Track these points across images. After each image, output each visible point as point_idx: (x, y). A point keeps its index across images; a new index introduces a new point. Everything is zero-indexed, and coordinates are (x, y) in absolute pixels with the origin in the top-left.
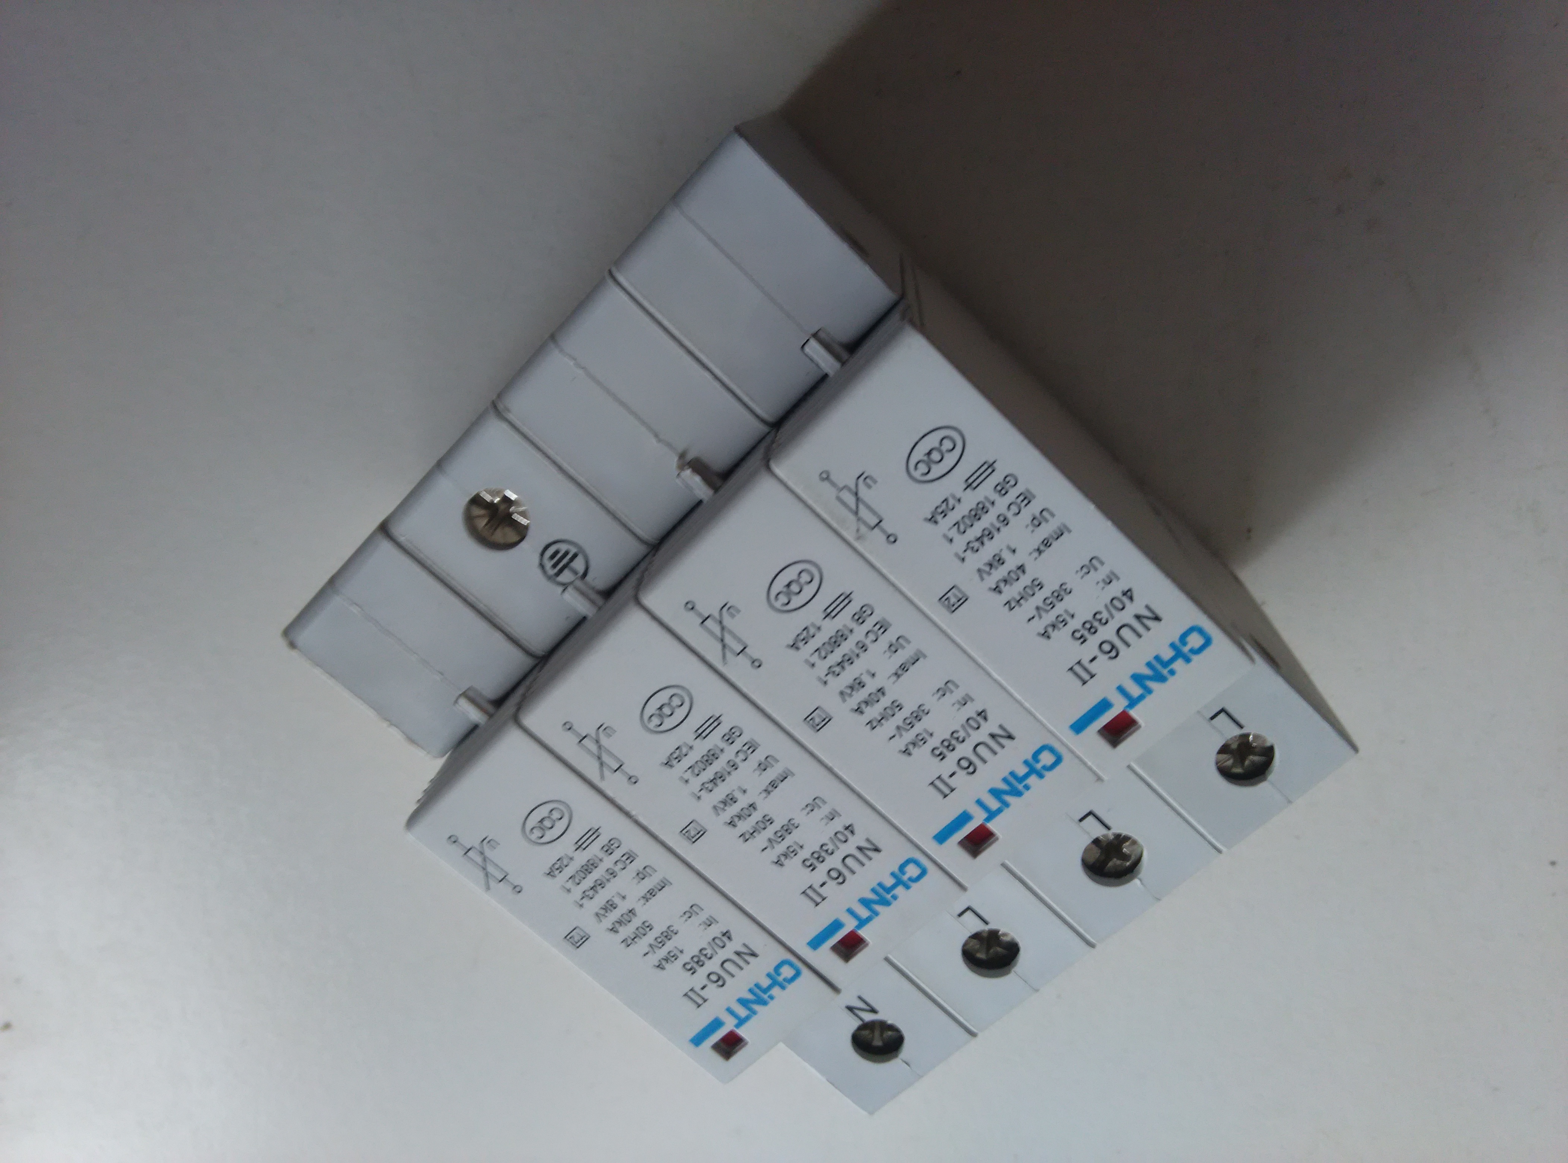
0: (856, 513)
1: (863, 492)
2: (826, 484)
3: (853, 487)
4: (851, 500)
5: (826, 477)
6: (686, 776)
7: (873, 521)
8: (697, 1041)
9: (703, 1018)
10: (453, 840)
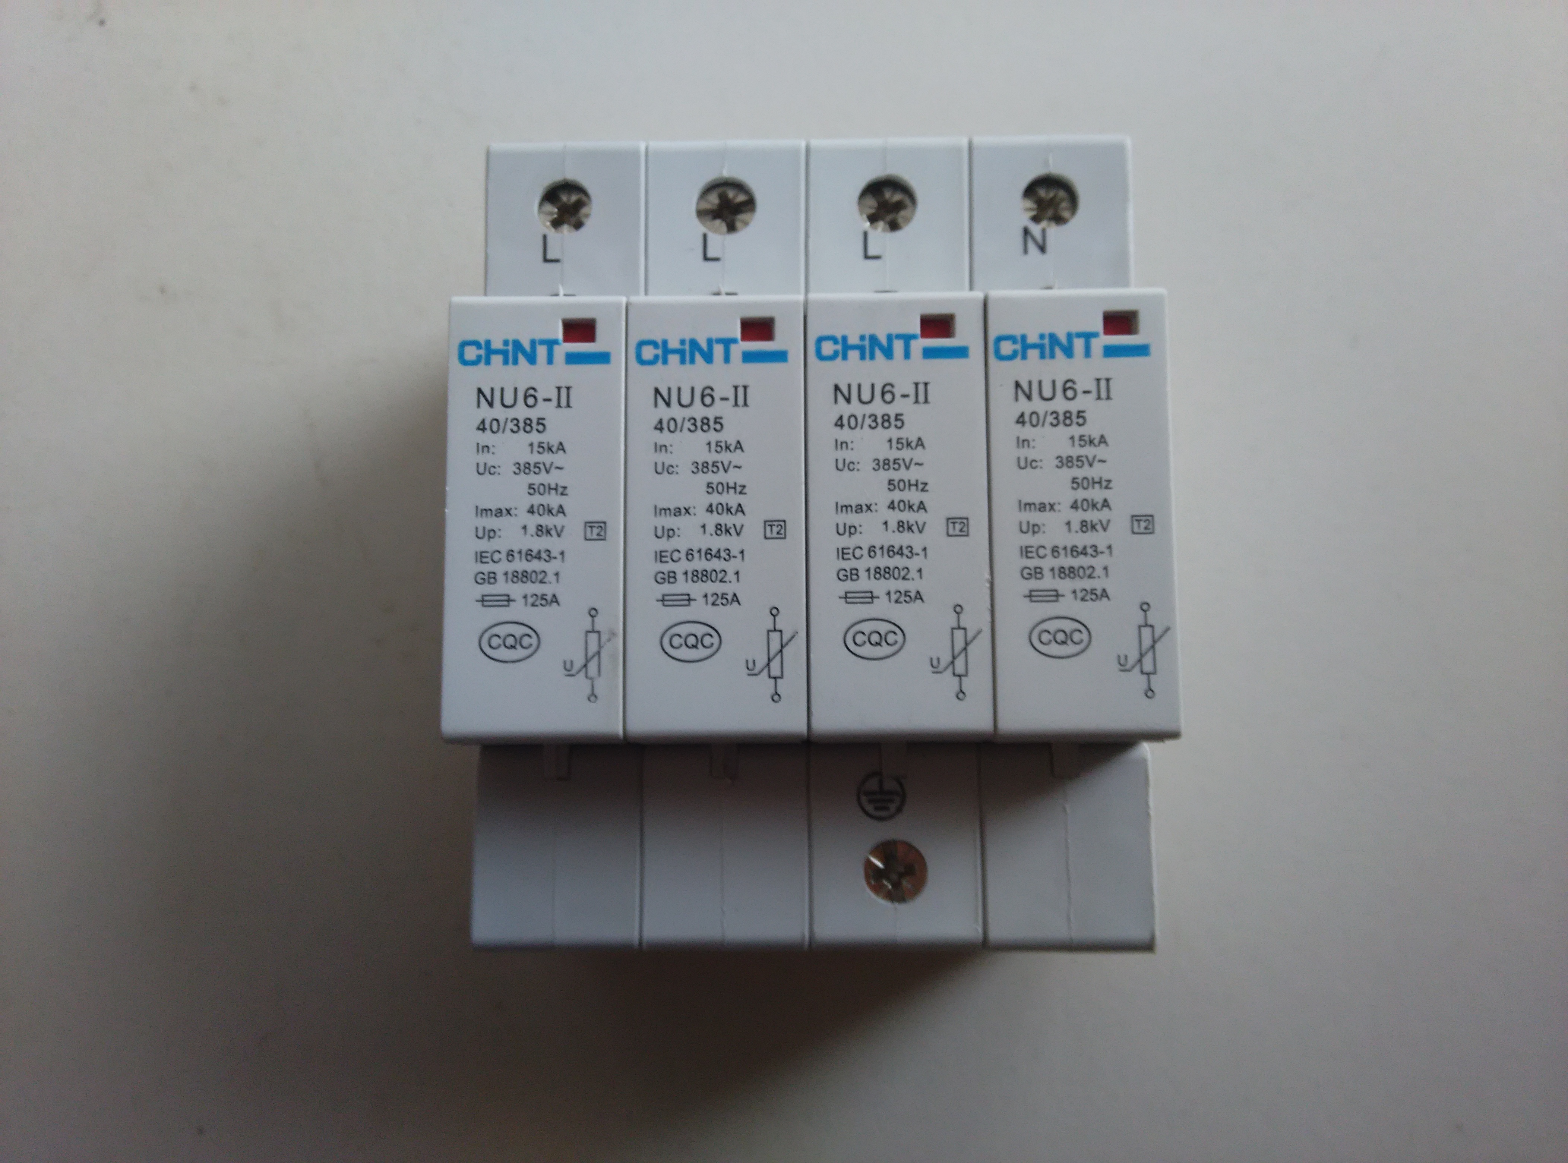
0: (599, 653)
1: (579, 662)
2: (596, 692)
3: (582, 674)
4: (593, 667)
5: (593, 696)
6: (916, 575)
7: (593, 637)
8: (1142, 350)
9: (1117, 367)
10: (1149, 693)
